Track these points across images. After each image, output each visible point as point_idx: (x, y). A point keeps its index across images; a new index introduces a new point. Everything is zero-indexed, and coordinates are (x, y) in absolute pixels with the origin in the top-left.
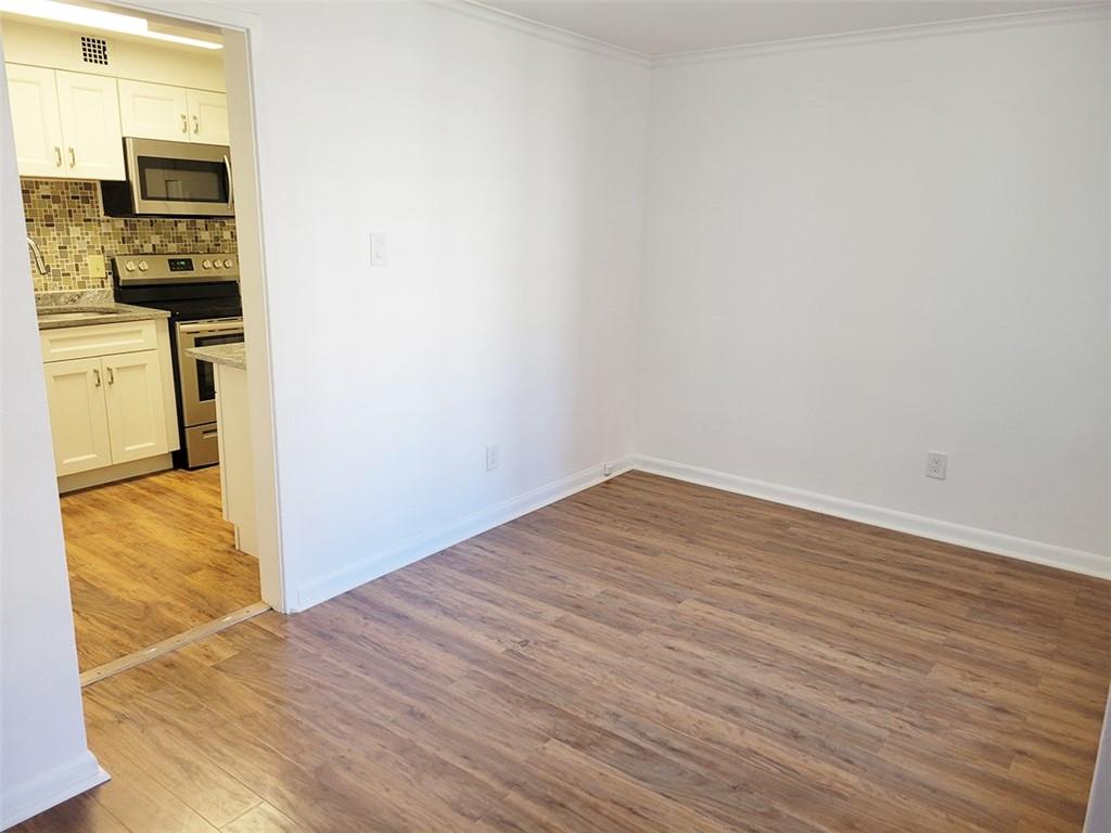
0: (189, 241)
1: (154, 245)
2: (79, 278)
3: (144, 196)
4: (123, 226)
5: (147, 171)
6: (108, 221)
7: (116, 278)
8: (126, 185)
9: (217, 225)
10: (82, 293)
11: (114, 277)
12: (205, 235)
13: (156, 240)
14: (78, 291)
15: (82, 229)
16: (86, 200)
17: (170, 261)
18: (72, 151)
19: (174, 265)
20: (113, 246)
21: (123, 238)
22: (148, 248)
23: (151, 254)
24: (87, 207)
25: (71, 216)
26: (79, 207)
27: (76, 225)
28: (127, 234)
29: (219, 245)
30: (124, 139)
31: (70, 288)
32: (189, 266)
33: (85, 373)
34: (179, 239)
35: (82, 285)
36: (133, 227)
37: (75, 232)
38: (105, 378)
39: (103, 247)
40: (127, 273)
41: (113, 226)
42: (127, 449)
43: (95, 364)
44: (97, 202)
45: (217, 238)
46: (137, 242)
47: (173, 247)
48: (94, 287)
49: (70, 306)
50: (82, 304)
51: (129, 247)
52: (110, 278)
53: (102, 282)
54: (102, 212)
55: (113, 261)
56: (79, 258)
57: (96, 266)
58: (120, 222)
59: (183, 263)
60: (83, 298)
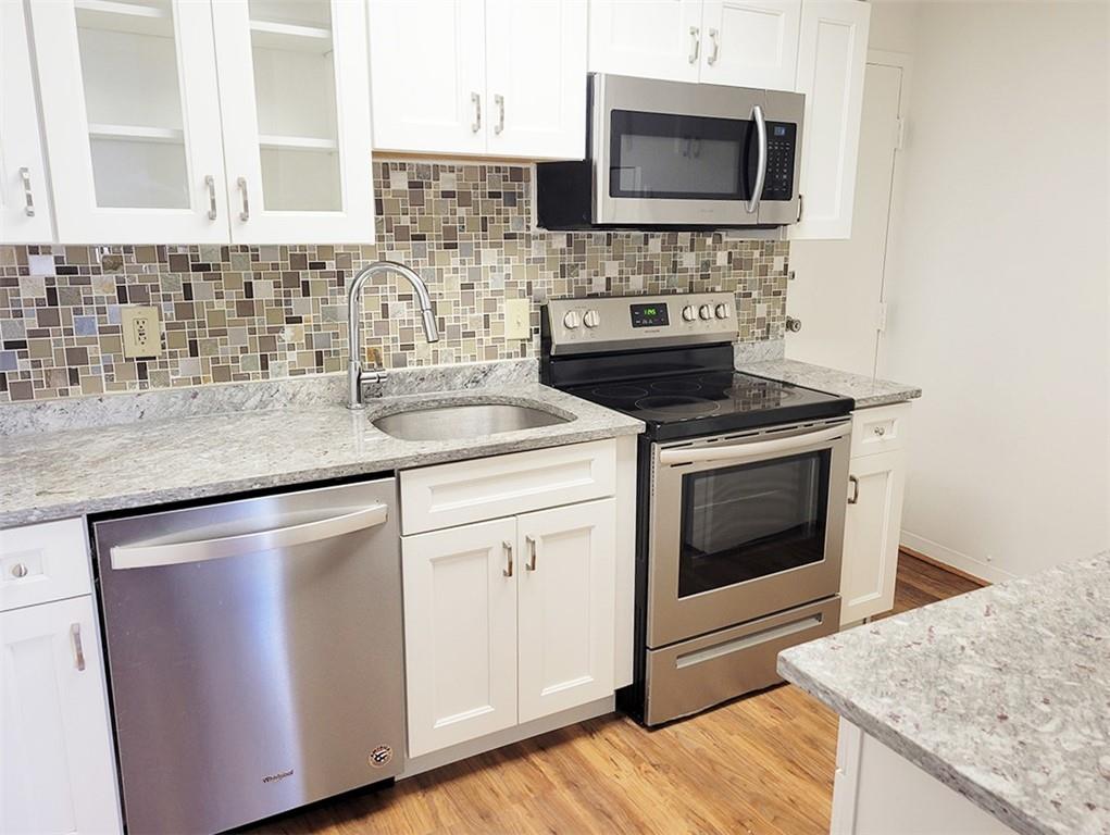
0: (664, 271)
1: (608, 279)
2: (488, 341)
3: (614, 191)
4: (565, 246)
5: (624, 139)
6: (542, 237)
7: (546, 341)
8: (584, 169)
9: (709, 241)
10: (491, 368)
11: (543, 338)
12: (689, 260)
13: (612, 269)
14: (484, 363)
15: (499, 254)
16: (512, 199)
17: (633, 308)
18: (500, 101)
19: (639, 316)
20: (547, 282)
21: (563, 267)
22: (599, 285)
23: (603, 296)
24: (512, 212)
25: (485, 230)
26: (499, 212)
27: (492, 245)
28: (570, 259)
29: (708, 277)
30: (590, 79)
31: (473, 358)
32: (660, 316)
33: (487, 551)
34: (647, 268)
35: (491, 352)
36: (581, 248)
37: (489, 256)
38: (522, 558)
39: (529, 284)
40: (564, 332)
41: (550, 245)
42: (547, 691)
43: (505, 531)
44: (528, 203)
45: (706, 265)
46: (583, 274)
47: (637, 282)
48: (509, 356)
49: (471, 392)
50: (491, 388)
51: (569, 282)
52: (537, 339)
53: (523, 347)
54: (534, 221)
55: (544, 310)
56: (491, 305)
57: (516, 319)
58: (559, 240)
59: (652, 312)
60: (491, 377)
